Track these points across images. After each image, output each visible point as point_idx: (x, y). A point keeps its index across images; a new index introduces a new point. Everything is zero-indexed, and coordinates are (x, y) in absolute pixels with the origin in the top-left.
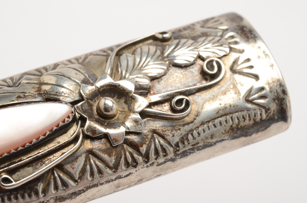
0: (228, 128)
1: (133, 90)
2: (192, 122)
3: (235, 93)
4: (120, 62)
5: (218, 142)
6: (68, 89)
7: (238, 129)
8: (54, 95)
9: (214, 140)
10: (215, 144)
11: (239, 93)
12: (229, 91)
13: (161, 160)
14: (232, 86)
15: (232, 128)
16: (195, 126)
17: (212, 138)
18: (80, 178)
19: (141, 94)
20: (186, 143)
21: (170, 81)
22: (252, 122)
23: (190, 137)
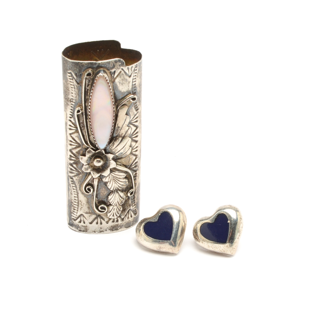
0: (73, 201)
1: (103, 174)
2: (80, 189)
3: (87, 212)
4: (121, 172)
5: (69, 194)
6: (114, 149)
7: (71, 205)
8: (114, 142)
9: (70, 193)
10: (69, 192)
11: (86, 213)
12: (89, 210)
13: (69, 170)
14: (91, 212)
15: (72, 203)
16: (78, 190)
17: (71, 193)
18: (71, 136)
19: (100, 176)
20: (72, 182)
21: (103, 189)
22: (72, 211)
23: (74, 185)
